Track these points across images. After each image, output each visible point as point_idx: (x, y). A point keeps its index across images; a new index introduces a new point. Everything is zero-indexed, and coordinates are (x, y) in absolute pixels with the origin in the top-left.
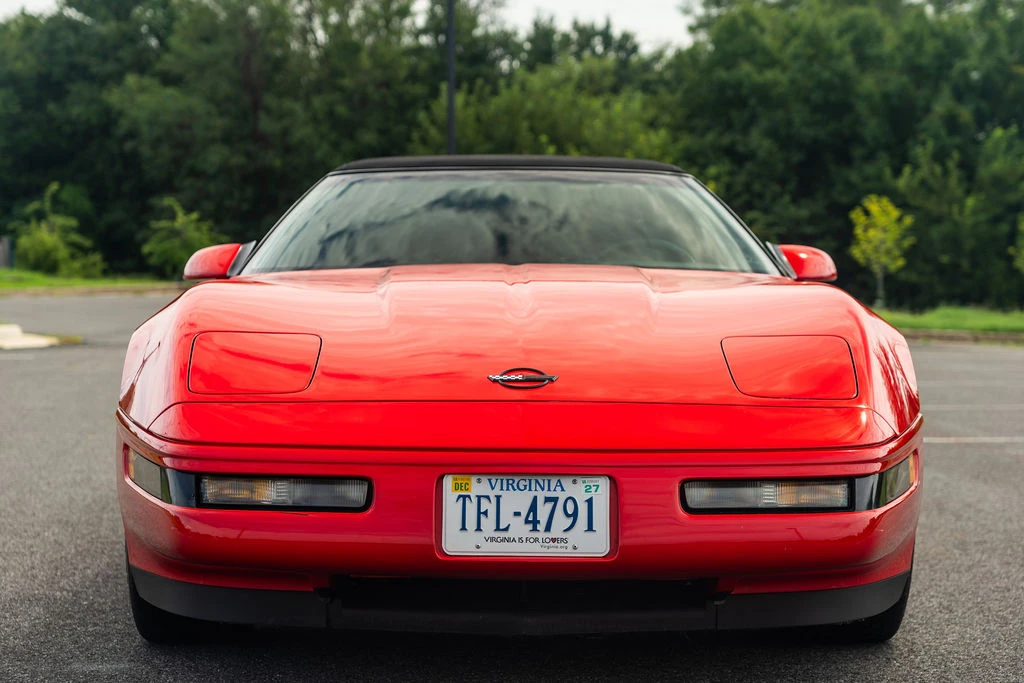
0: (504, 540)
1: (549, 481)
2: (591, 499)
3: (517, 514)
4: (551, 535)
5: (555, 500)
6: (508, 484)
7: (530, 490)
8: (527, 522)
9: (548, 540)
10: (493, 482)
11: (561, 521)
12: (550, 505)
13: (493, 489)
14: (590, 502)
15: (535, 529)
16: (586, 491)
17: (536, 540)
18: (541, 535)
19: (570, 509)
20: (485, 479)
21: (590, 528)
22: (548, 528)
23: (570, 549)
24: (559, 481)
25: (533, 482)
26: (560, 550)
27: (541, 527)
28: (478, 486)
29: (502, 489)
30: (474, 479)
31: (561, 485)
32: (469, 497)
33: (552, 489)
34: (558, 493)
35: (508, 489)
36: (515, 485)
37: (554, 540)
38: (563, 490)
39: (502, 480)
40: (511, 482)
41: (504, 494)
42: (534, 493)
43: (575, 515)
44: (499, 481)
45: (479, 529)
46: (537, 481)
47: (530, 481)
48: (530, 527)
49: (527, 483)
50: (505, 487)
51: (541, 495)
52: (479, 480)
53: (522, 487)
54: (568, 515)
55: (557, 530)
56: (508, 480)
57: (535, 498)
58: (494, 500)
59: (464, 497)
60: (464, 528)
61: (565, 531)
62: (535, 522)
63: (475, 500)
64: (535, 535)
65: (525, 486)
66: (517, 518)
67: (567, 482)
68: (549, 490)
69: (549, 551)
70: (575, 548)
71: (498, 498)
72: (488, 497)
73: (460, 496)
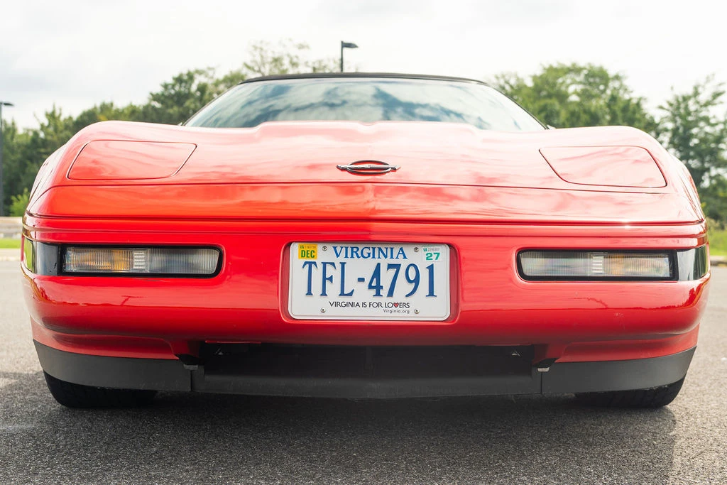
0: (348, 304)
1: (392, 249)
2: (432, 265)
3: (361, 280)
4: (393, 300)
5: (398, 267)
6: (352, 252)
7: (374, 257)
8: (370, 287)
9: (390, 305)
10: (338, 249)
11: (403, 287)
12: (393, 271)
13: (338, 256)
14: (431, 268)
15: (378, 294)
16: (427, 259)
17: (379, 305)
18: (384, 299)
19: (412, 276)
20: (330, 247)
21: (431, 293)
22: (391, 293)
23: (412, 314)
24: (401, 249)
25: (377, 250)
26: (401, 314)
27: (384, 292)
28: (324, 253)
29: (346, 257)
30: (320, 247)
31: (403, 253)
32: (315, 263)
33: (395, 256)
34: (401, 261)
35: (352, 257)
36: (359, 253)
37: (396, 305)
38: (405, 257)
39: (347, 248)
40: (355, 250)
41: (349, 261)
42: (377, 261)
43: (416, 281)
44: (344, 249)
45: (324, 294)
46: (380, 249)
47: (374, 249)
48: (374, 292)
49: (371, 251)
50: (349, 255)
51: (384, 263)
52: (325, 247)
53: (366, 255)
54: (410, 281)
55: (399, 295)
56: (352, 248)
57: (379, 265)
58: (339, 267)
59: (310, 264)
60: (309, 293)
61: (407, 296)
62: (378, 288)
63: (320, 267)
64: (378, 300)
65: (369, 254)
66: (361, 284)
67: (409, 250)
68: (392, 257)
69: (391, 315)
70: (417, 312)
71: (343, 264)
72: (333, 264)
73: (306, 263)
